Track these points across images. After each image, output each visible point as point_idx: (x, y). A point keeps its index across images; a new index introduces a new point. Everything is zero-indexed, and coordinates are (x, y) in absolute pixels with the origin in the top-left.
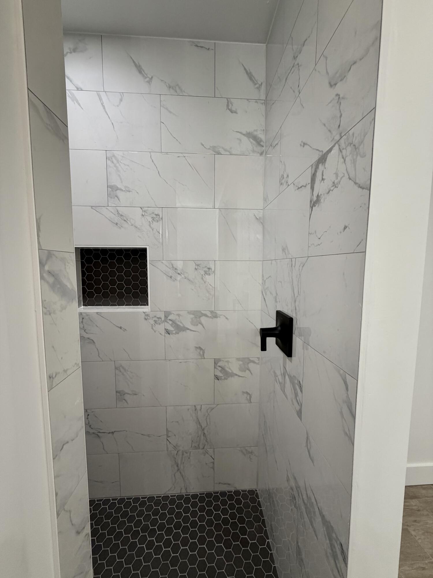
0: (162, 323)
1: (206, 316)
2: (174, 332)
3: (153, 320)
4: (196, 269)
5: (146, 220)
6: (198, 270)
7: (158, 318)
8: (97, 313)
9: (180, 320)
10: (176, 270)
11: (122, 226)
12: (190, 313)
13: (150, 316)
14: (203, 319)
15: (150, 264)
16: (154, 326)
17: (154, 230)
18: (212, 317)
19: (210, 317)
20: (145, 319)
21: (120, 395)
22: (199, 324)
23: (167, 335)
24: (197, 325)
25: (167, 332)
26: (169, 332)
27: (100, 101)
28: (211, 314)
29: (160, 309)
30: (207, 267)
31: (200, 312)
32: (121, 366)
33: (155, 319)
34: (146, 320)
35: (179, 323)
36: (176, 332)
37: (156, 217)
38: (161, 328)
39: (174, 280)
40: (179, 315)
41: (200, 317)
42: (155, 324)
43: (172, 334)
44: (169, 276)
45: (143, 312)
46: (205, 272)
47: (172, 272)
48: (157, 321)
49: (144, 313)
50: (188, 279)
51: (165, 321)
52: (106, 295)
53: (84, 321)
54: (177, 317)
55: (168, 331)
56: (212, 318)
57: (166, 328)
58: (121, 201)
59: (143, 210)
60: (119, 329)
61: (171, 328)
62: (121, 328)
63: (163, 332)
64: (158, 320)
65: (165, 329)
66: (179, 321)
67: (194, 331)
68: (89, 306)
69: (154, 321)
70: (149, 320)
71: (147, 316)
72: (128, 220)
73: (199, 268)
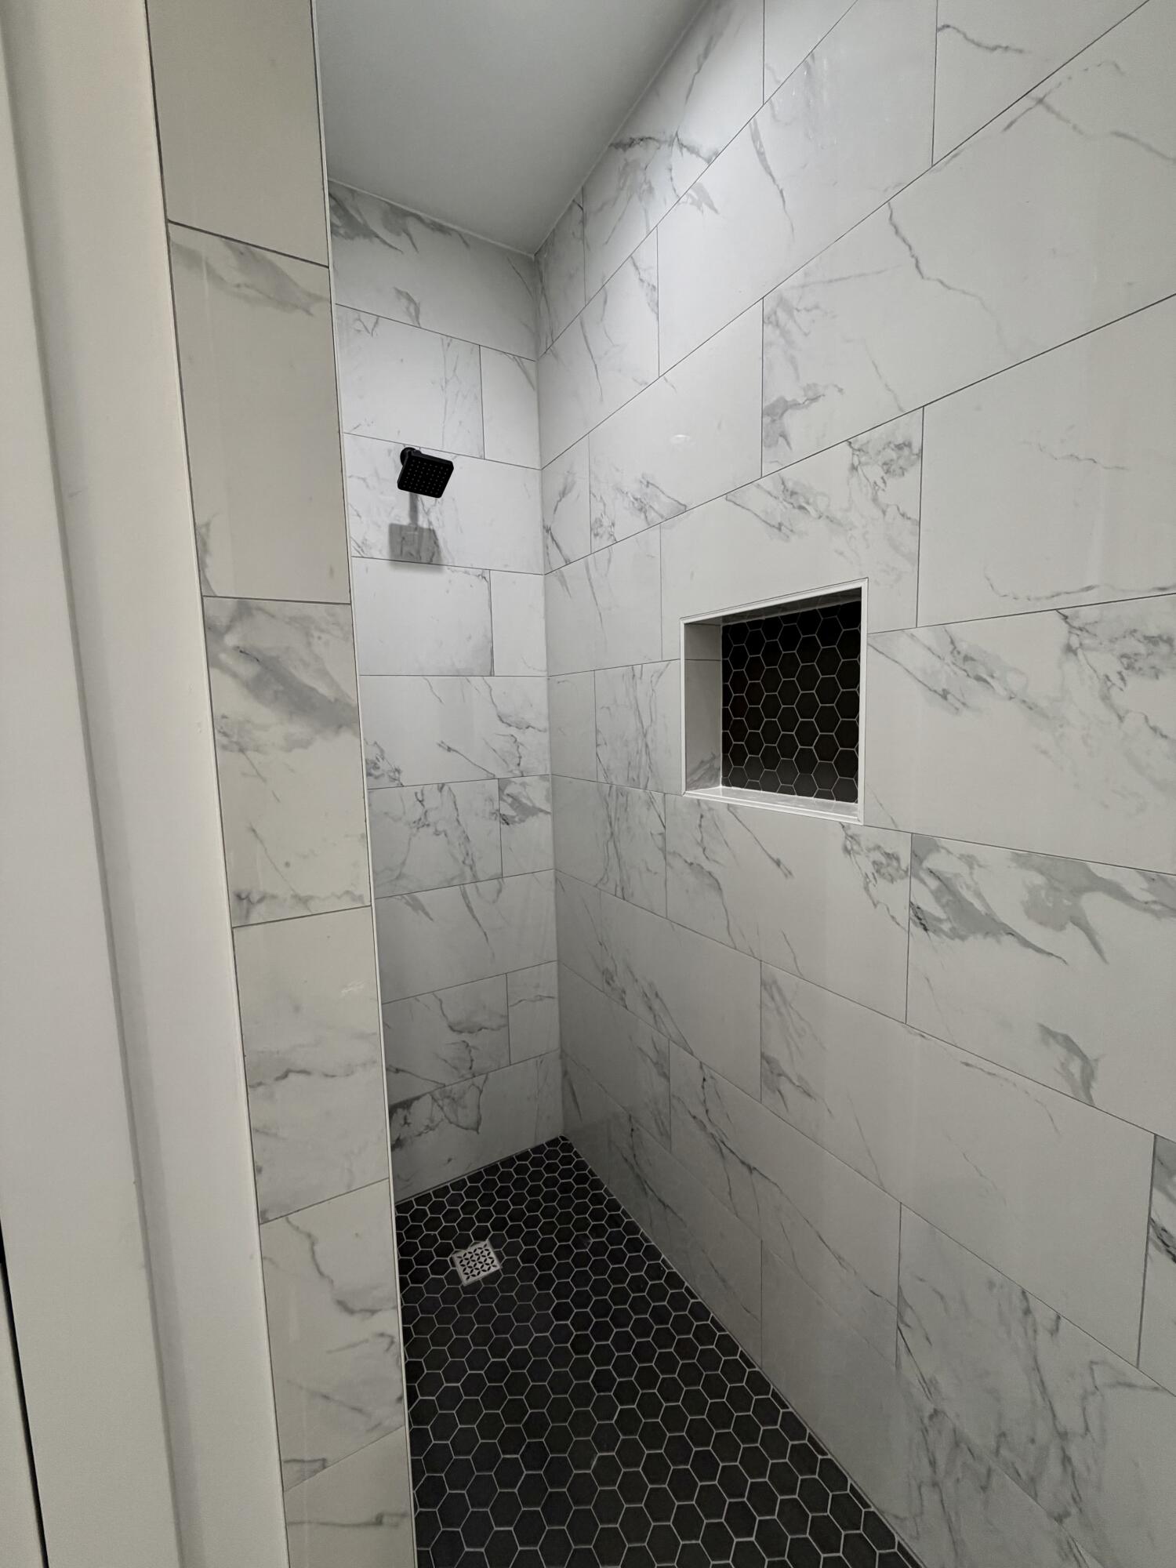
0: (902, 878)
1: (1116, 891)
2: (946, 927)
3: (872, 859)
4: (1069, 649)
5: (863, 479)
6: (1080, 651)
7: (888, 855)
8: (729, 806)
9: (976, 884)
10: (968, 666)
11: (792, 531)
12: (1024, 859)
13: (862, 843)
14: (1095, 905)
15: (871, 649)
16: (873, 881)
17: (887, 514)
18: (1157, 907)
19: (1145, 907)
20: (847, 851)
21: (771, 1071)
22: (1070, 927)
23: (917, 931)
24: (1062, 928)
25: (920, 919)
26: (923, 922)
27: (754, 142)
28: (1149, 891)
29: (896, 826)
30: (1138, 635)
31: (1080, 865)
32: (775, 982)
33: (876, 859)
34: (850, 854)
35: (968, 896)
36: (953, 929)
37: (898, 458)
38: (898, 895)
39: (957, 709)
40: (970, 861)
41: (1078, 892)
42: (876, 874)
43: (938, 931)
44: (935, 691)
45: (840, 823)
46: (1125, 661)
47: (952, 674)
48: (885, 866)
49: (843, 827)
50: (1024, 702)
51: (912, 873)
52: (770, 760)
53: (703, 824)
54: (964, 869)
55: (920, 916)
56: (1157, 915)
57: (913, 900)
58: (792, 445)
59: (854, 449)
60: (774, 866)
61: (931, 907)
62: (778, 863)
63: (903, 914)
64: (888, 865)
65: (911, 904)
66: (968, 887)
67: (1039, 950)
68: (734, 786)
69: (874, 863)
70: (857, 856)
71: (851, 842)
72: (808, 503)
73: (1087, 641)
